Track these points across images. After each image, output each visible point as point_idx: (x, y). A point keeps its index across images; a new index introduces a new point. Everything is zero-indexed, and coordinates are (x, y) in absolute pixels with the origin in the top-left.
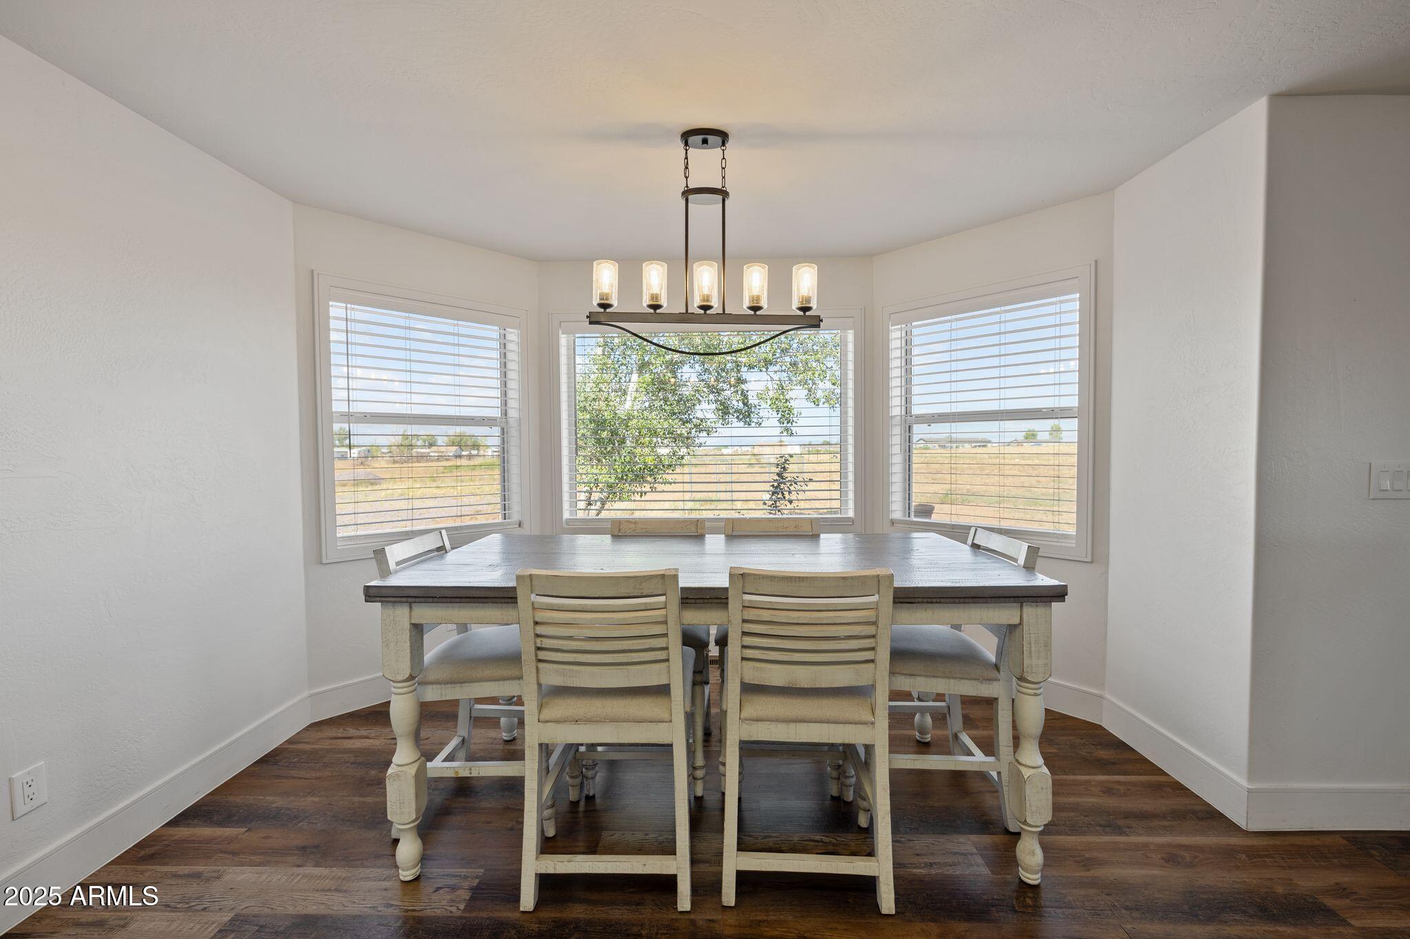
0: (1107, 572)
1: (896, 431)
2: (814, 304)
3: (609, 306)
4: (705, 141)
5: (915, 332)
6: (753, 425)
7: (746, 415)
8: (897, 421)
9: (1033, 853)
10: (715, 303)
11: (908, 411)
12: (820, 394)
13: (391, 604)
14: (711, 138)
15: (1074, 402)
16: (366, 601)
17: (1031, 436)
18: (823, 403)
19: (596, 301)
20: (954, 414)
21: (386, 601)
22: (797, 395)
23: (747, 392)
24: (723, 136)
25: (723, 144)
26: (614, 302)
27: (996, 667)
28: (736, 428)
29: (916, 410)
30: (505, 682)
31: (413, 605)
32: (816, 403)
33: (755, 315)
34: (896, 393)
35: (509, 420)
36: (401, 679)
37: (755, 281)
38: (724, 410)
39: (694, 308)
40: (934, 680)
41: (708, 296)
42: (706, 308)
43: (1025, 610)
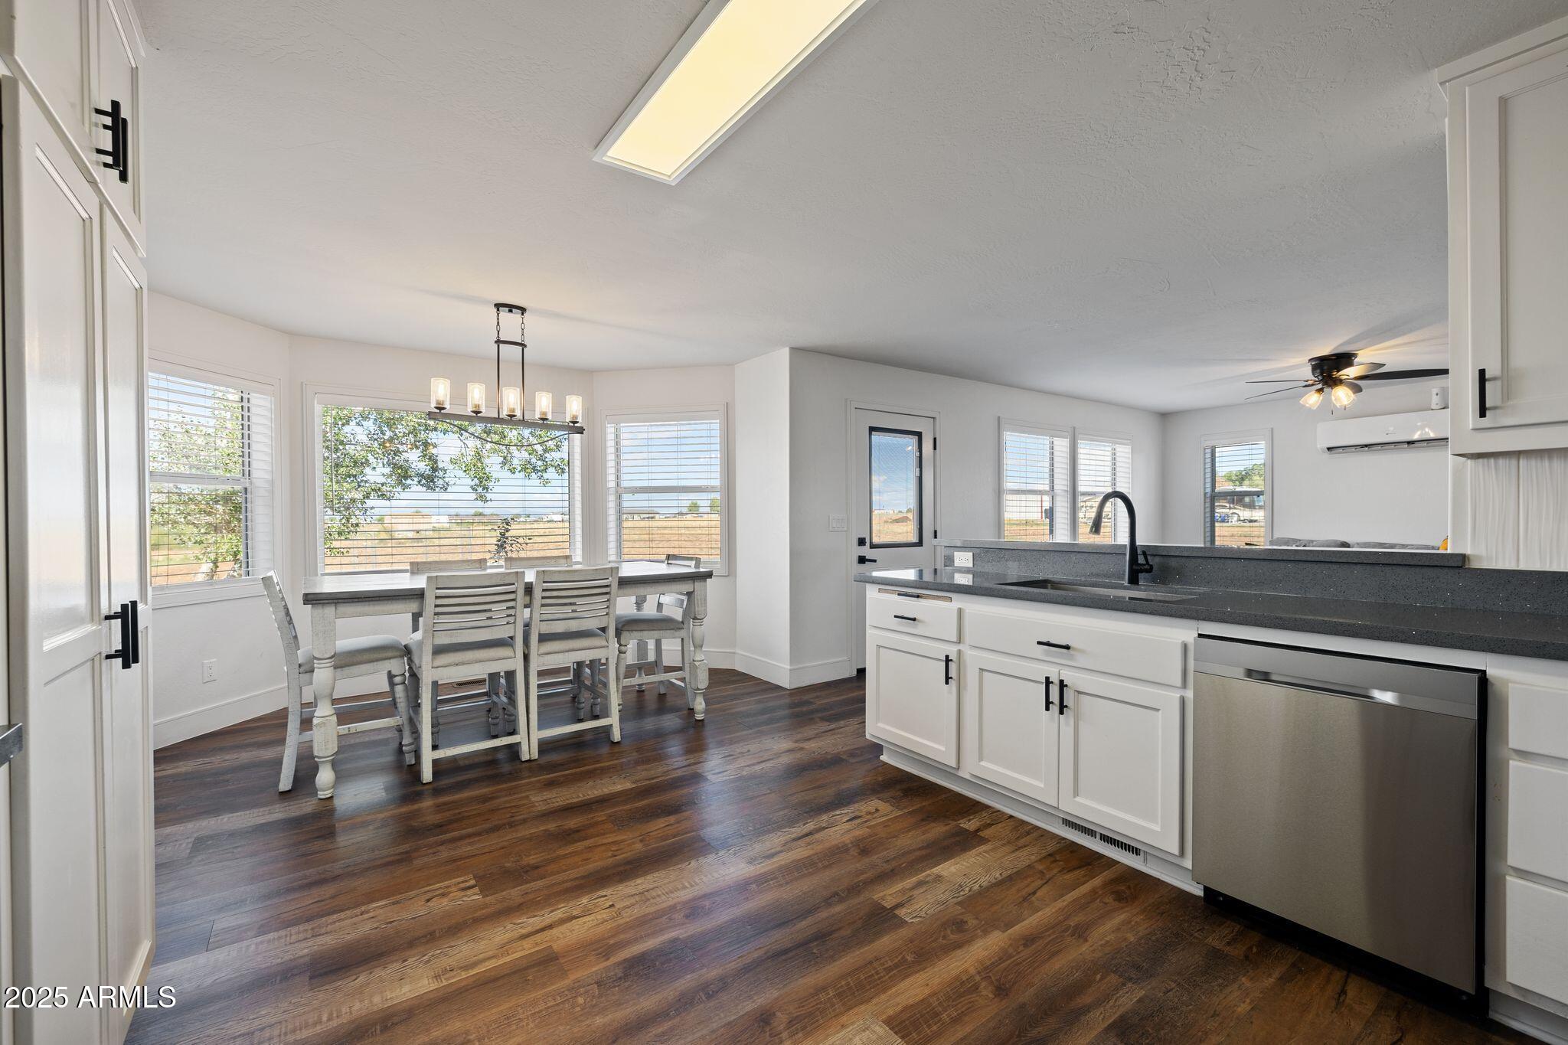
0: (735, 581)
1: (612, 497)
2: (580, 420)
3: (444, 409)
4: (510, 311)
5: (624, 430)
6: (437, 490)
7: (429, 480)
8: (612, 491)
9: (701, 704)
10: (518, 413)
11: (618, 485)
12: (515, 462)
13: (320, 606)
14: (514, 310)
15: (717, 483)
16: (304, 604)
17: (694, 508)
18: (520, 472)
19: (433, 405)
20: (650, 487)
21: (315, 604)
22: (493, 463)
23: (436, 456)
24: (523, 310)
25: (523, 314)
26: (447, 406)
27: (683, 622)
28: (416, 492)
29: (624, 484)
30: (378, 663)
31: (338, 605)
32: (512, 471)
33: (544, 423)
34: (611, 471)
35: (254, 480)
36: (328, 656)
37: (544, 403)
38: (402, 474)
39: (504, 414)
40: (652, 632)
41: (514, 409)
42: (512, 416)
43: (696, 584)
